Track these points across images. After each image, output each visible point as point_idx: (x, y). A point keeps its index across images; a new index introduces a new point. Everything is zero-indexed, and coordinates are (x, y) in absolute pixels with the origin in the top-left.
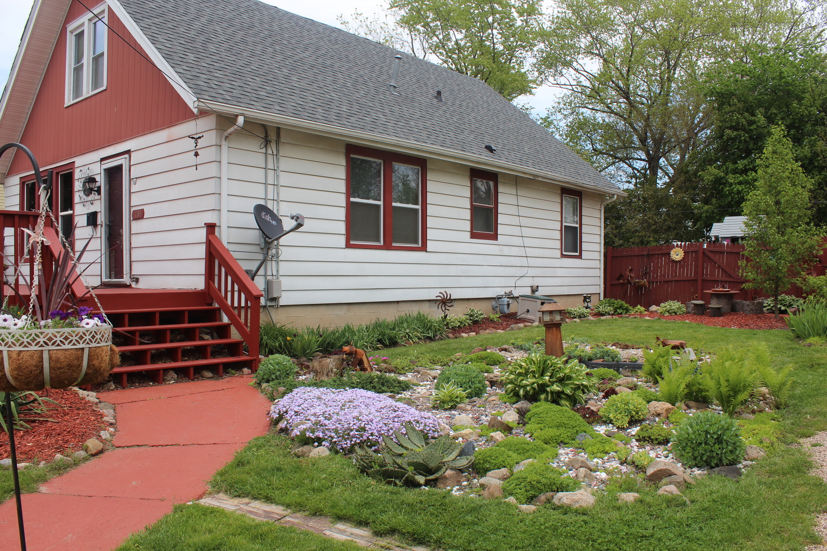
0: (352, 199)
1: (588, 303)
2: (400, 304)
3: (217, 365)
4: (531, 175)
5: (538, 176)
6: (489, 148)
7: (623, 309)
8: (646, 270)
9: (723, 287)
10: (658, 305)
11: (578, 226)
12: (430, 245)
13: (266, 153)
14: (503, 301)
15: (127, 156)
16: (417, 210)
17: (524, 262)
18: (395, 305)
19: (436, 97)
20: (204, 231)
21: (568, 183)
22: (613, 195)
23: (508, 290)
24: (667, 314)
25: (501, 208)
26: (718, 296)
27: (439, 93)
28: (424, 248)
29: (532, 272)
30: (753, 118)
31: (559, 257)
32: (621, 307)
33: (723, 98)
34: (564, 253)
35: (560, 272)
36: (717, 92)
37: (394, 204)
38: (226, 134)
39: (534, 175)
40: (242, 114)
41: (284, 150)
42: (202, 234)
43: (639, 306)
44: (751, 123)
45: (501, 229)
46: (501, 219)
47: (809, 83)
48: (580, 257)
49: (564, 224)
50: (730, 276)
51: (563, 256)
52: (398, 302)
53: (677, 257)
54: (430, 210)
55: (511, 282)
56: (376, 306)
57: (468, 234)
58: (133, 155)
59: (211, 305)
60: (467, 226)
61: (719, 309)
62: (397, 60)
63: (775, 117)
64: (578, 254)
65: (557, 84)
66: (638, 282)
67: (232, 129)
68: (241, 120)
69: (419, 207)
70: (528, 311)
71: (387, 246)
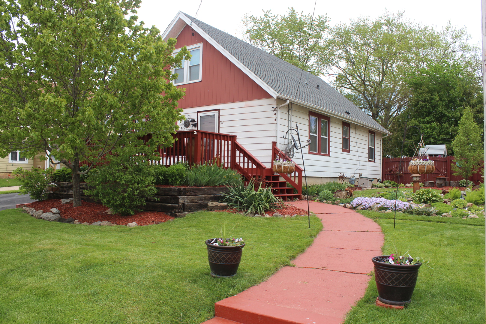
0: (311, 134)
1: (379, 182)
2: (322, 178)
3: (285, 196)
4: (362, 124)
5: (365, 125)
6: (347, 113)
8: (401, 168)
9: (441, 175)
10: (409, 184)
11: (374, 147)
12: (331, 154)
13: (288, 114)
14: (353, 179)
15: (218, 111)
16: (326, 139)
17: (358, 163)
18: (320, 179)
19: (317, 88)
20: (271, 145)
21: (372, 128)
22: (387, 134)
23: (353, 175)
25: (351, 139)
26: (440, 179)
27: (318, 86)
28: (329, 155)
29: (361, 167)
30: (432, 97)
32: (394, 184)
33: (416, 86)
34: (369, 160)
35: (368, 168)
36: (414, 83)
37: (321, 136)
38: (280, 106)
39: (364, 125)
40: (289, 99)
41: (294, 113)
42: (271, 146)
43: (402, 184)
44: (432, 99)
45: (351, 148)
46: (351, 144)
47: (457, 81)
48: (374, 162)
49: (370, 147)
50: (439, 171)
52: (321, 177)
54: (331, 139)
55: (353, 171)
56: (315, 178)
57: (341, 150)
58: (221, 111)
59: (273, 174)
60: (341, 146)
61: (441, 184)
62: (308, 72)
63: (442, 97)
64: (373, 160)
65: (328, 74)
66: (398, 173)
67: (284, 105)
68: (288, 101)
69: (327, 137)
70: (363, 184)
71: (319, 154)
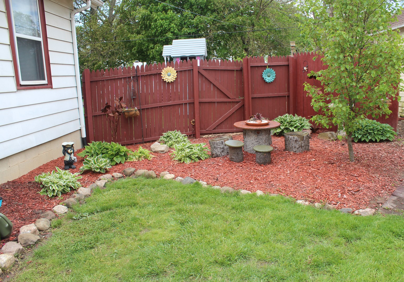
1: (70, 154)
7: (121, 156)
11: (40, 39)
24: (188, 161)
31: (15, 90)
32: (118, 153)
34: (22, 83)
35: (17, 114)
48: (49, 85)
51: (20, 87)
53: (169, 78)
64: (45, 82)
66: (128, 112)
